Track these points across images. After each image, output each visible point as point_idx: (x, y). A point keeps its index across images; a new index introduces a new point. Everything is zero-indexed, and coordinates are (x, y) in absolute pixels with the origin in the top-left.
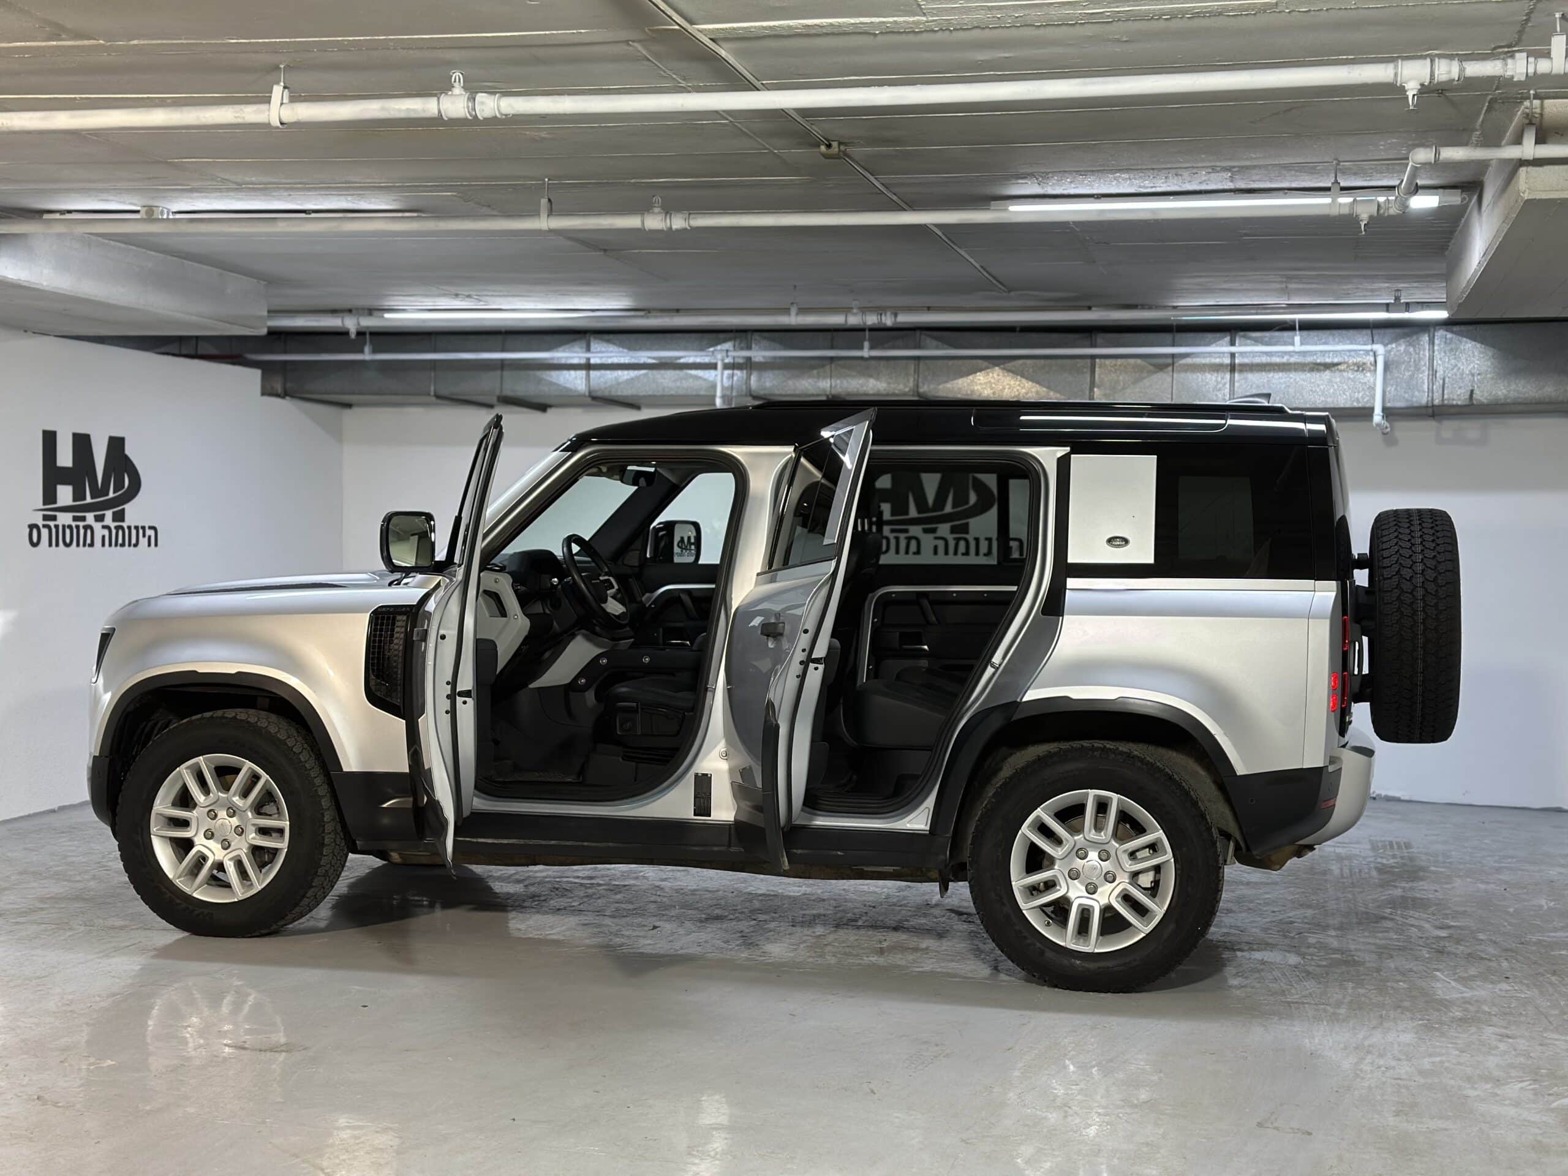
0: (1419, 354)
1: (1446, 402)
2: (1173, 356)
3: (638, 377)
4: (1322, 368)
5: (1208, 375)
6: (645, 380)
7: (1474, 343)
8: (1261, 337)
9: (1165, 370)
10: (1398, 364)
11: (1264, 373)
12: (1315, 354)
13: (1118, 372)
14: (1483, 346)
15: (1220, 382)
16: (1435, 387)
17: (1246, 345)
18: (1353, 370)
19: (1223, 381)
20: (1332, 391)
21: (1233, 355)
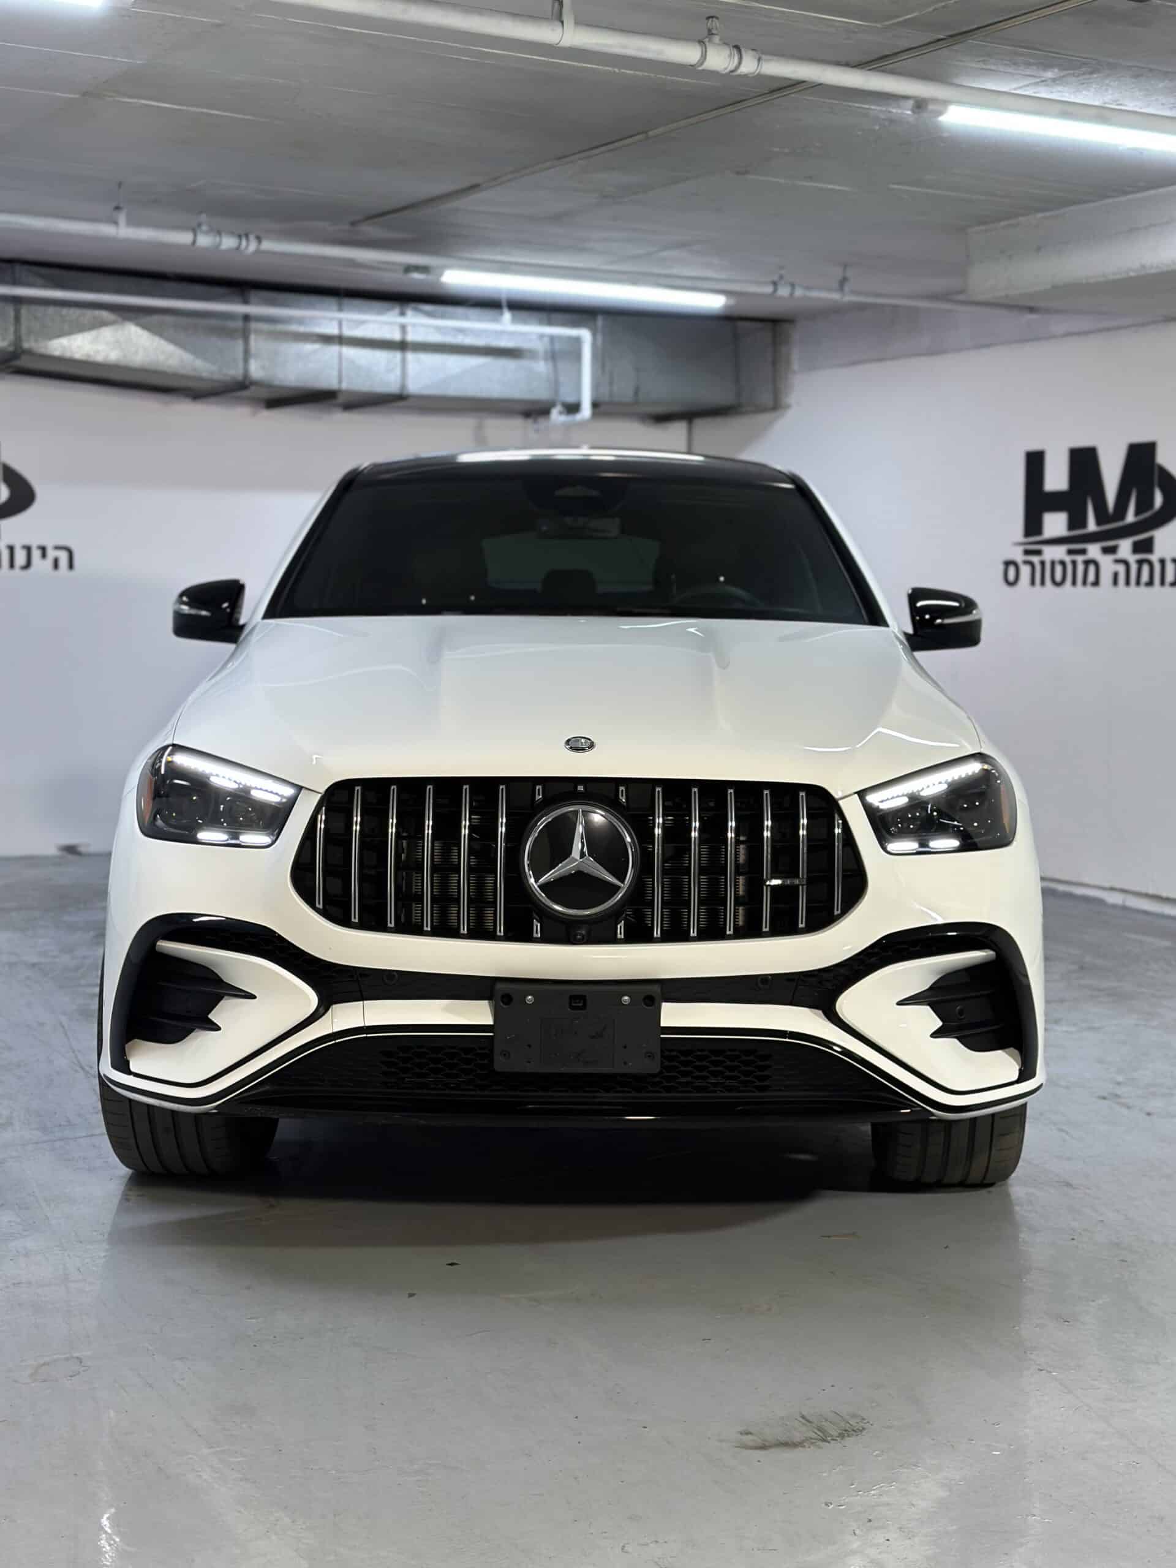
1: (614, 397)
2: (340, 325)
4: (498, 353)
5: (378, 352)
8: (434, 311)
9: (332, 342)
11: (438, 355)
13: (277, 340)
15: (392, 362)
16: (603, 381)
18: (528, 357)
19: (396, 360)
20: (506, 379)
21: (403, 328)
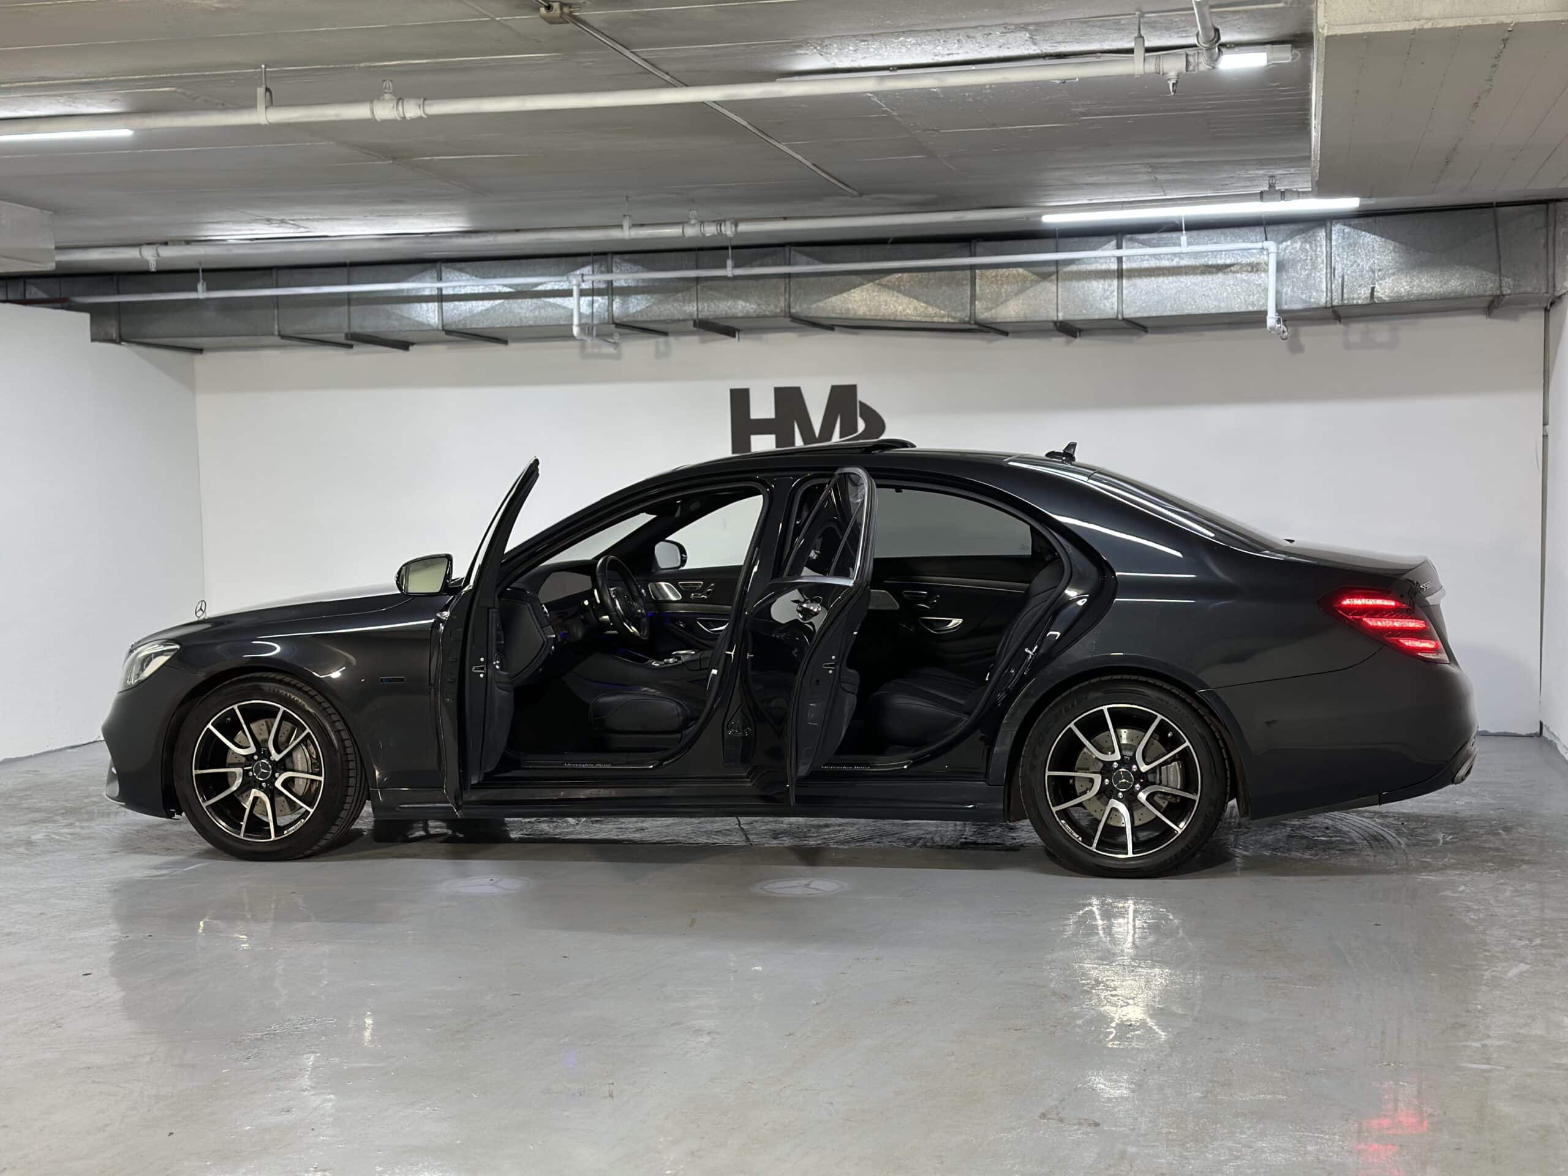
0: (1315, 251)
1: (1346, 302)
2: (1057, 263)
3: (493, 308)
4: (1214, 270)
5: (1094, 283)
6: (501, 311)
7: (1372, 236)
8: (1147, 239)
9: (1050, 279)
10: (1294, 262)
11: (1153, 278)
12: (1206, 256)
13: (999, 282)
14: (1383, 239)
15: (1108, 290)
16: (1333, 286)
17: (1133, 248)
18: (1247, 271)
19: (1112, 288)
20: (1225, 294)
21: (1120, 260)
